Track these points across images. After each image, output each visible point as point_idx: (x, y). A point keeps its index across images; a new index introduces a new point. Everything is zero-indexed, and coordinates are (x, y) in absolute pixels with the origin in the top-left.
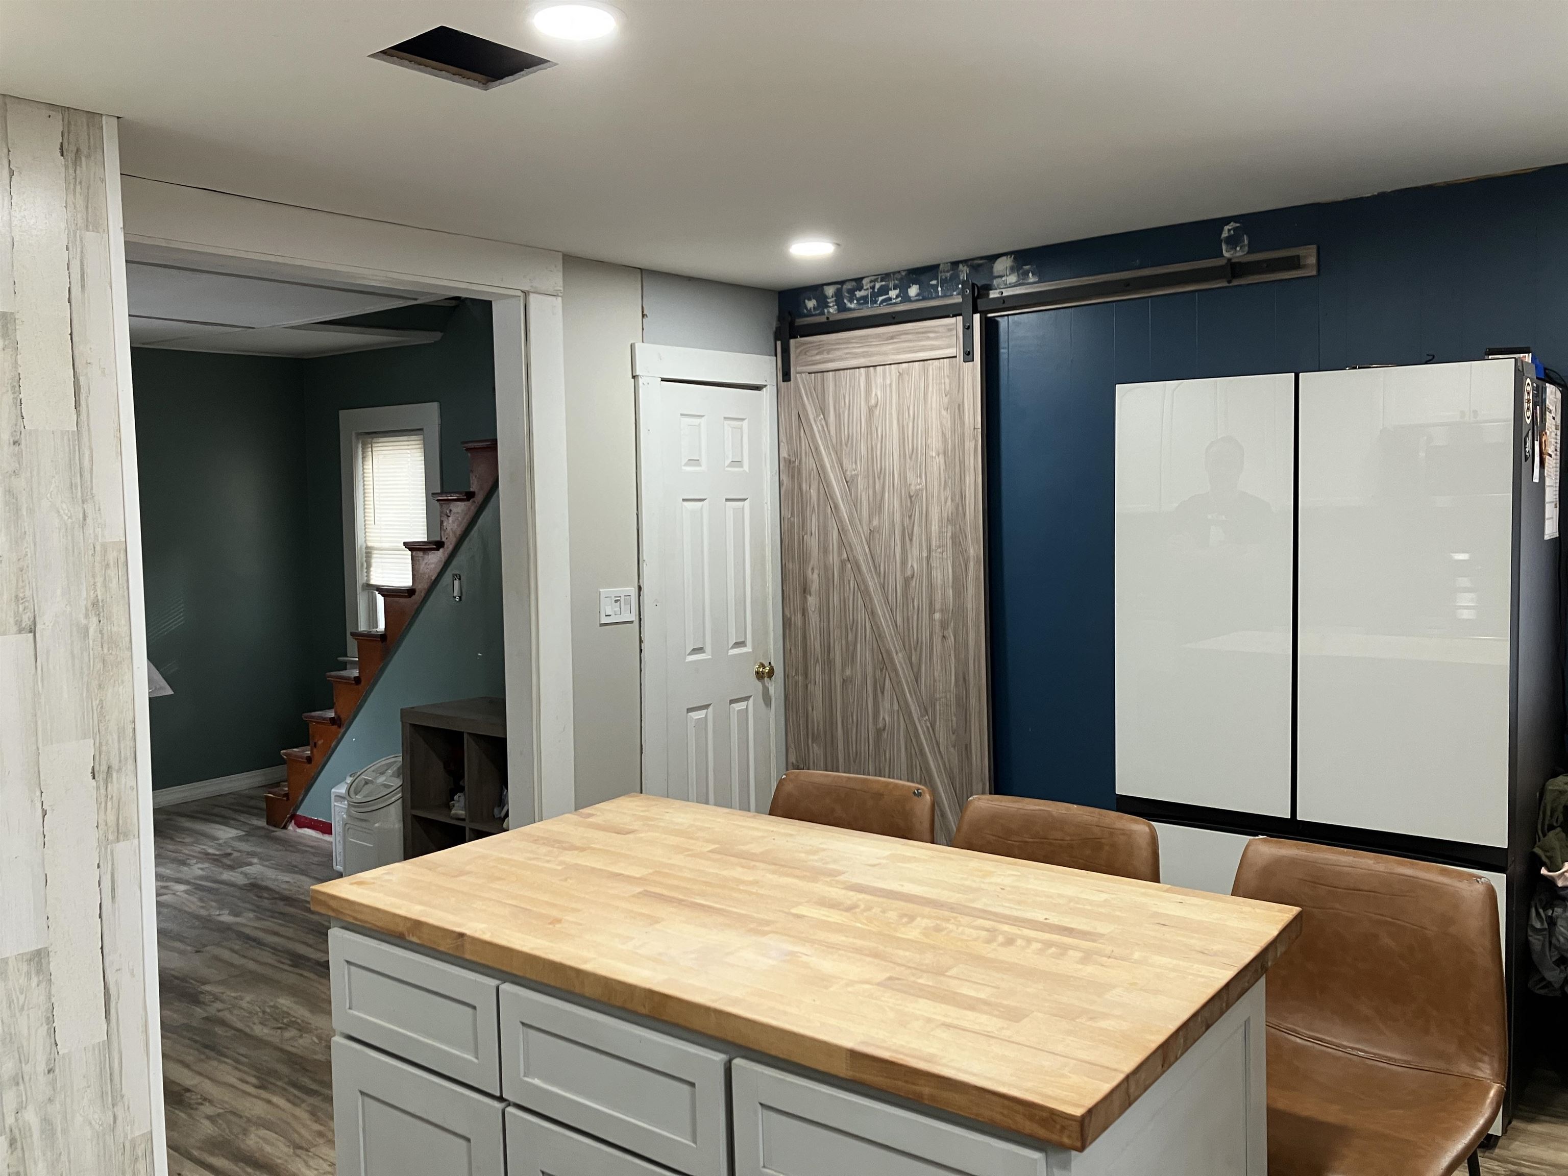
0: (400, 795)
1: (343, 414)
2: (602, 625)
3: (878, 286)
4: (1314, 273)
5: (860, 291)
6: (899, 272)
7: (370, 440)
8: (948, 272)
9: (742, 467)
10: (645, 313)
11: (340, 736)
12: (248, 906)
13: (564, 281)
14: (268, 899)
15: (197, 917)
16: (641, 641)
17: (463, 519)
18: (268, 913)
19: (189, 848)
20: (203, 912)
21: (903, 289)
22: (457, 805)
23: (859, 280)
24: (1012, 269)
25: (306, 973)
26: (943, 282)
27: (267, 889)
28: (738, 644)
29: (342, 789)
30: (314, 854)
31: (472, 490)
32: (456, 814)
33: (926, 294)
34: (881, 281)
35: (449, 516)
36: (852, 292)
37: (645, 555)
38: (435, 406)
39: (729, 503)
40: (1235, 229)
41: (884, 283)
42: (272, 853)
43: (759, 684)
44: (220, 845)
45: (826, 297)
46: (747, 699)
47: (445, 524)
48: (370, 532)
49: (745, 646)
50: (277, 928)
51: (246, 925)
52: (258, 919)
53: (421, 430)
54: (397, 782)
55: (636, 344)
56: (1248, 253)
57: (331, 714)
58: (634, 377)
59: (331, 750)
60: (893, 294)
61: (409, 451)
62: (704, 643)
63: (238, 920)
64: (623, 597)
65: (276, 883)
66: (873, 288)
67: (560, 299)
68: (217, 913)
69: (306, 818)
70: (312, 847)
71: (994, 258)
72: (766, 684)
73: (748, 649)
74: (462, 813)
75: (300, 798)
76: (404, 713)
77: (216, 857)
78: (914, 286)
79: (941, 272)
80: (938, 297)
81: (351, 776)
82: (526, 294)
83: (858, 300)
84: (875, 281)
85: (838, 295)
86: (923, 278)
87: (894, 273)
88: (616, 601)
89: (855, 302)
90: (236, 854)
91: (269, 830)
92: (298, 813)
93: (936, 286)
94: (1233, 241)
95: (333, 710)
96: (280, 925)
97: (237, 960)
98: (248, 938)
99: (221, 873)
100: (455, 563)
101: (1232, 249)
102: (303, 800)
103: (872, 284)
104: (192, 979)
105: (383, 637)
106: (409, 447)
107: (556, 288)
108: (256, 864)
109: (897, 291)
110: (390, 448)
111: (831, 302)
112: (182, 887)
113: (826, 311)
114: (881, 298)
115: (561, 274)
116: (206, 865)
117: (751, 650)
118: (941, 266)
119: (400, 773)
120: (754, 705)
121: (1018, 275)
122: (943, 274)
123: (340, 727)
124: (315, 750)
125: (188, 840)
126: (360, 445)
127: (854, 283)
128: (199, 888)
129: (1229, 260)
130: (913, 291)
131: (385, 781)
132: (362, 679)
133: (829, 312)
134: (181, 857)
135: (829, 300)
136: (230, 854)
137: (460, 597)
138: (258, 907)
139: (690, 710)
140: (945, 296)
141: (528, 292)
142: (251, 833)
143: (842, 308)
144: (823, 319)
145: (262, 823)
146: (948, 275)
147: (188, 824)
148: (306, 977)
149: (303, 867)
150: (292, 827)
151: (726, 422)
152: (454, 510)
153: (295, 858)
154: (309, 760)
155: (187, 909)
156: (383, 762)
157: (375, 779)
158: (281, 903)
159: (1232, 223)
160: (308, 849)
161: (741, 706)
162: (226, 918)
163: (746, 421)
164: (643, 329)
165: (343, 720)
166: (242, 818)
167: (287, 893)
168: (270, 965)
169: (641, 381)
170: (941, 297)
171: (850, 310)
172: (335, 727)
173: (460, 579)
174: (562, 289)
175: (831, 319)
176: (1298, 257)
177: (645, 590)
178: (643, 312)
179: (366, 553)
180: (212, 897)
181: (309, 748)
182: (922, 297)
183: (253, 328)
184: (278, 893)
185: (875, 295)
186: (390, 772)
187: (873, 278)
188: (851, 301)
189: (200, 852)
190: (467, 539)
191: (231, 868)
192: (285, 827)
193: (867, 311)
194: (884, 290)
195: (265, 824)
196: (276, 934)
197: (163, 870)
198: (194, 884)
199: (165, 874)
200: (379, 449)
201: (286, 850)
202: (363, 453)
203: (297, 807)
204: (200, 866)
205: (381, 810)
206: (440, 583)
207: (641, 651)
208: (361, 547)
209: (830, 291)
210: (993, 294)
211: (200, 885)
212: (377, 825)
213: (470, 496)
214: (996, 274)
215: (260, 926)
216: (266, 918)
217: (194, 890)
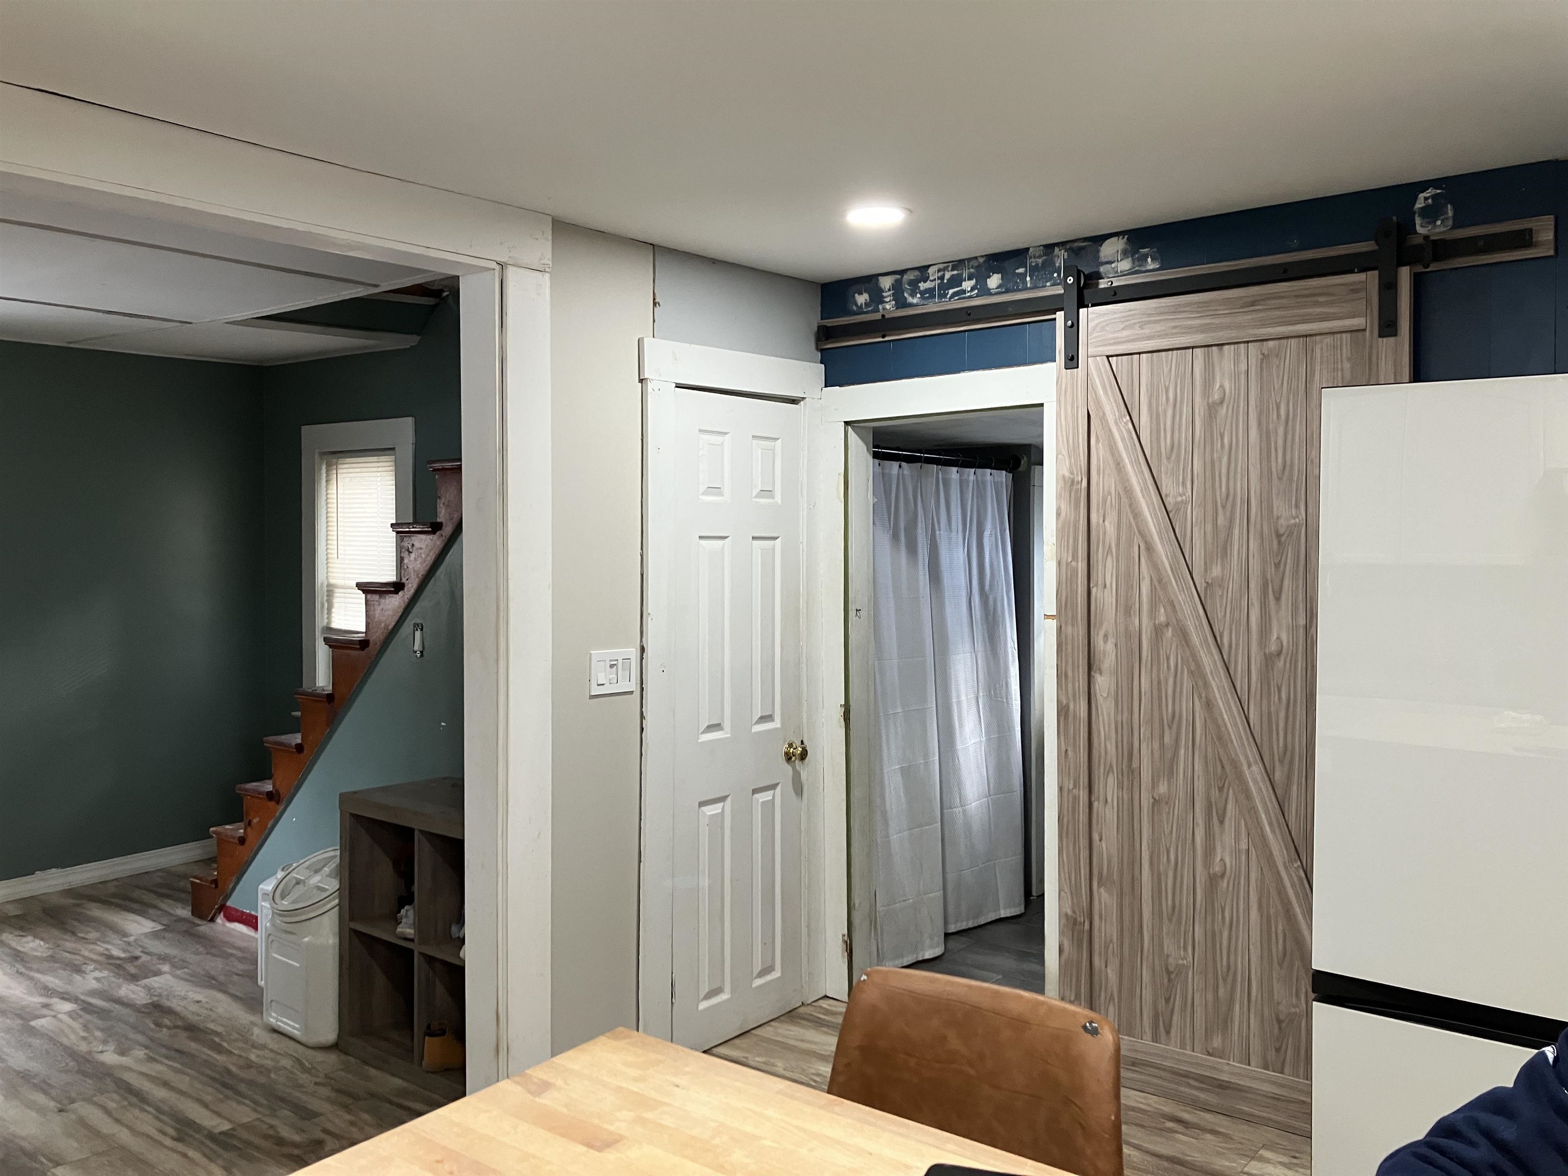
0: (337, 901)
1: (305, 429)
2: (593, 697)
3: (948, 275)
4: (1552, 253)
5: (925, 282)
6: (976, 258)
7: (335, 460)
8: (1039, 257)
9: (773, 497)
10: (657, 300)
11: (278, 814)
12: (140, 1038)
13: (553, 250)
14: (169, 1028)
15: (72, 1053)
16: (642, 717)
17: (428, 555)
18: (164, 1051)
19: (91, 946)
20: (83, 1047)
21: (981, 278)
22: (404, 920)
23: (923, 270)
24: (1125, 253)
25: (191, 1153)
26: (1034, 270)
27: (170, 1012)
28: (765, 719)
29: (268, 886)
30: (240, 960)
31: (439, 520)
32: (402, 933)
33: (1010, 285)
34: (952, 270)
35: (410, 552)
36: (914, 284)
37: (650, 607)
38: (410, 421)
39: (756, 542)
40: (1434, 197)
41: (955, 272)
42: (190, 957)
43: (788, 768)
44: (129, 944)
45: (882, 291)
46: (773, 787)
47: (406, 561)
48: (333, 568)
49: (773, 720)
50: (170, 1076)
51: (129, 1069)
52: (151, 1059)
53: (393, 449)
54: (333, 885)
55: (645, 339)
56: (1454, 227)
57: (268, 787)
58: (641, 381)
59: (267, 832)
60: (967, 285)
61: (379, 474)
62: (723, 719)
63: (124, 1060)
64: (620, 661)
65: (183, 1003)
66: (942, 278)
67: (547, 276)
68: (100, 1049)
69: (237, 911)
70: (239, 949)
71: (1100, 239)
72: (797, 767)
73: (776, 724)
74: (410, 932)
75: (231, 886)
76: (345, 799)
77: (119, 962)
78: (995, 275)
79: (1031, 258)
80: (1026, 289)
81: (283, 870)
82: (502, 266)
83: (922, 293)
84: (945, 269)
85: (897, 288)
86: (1007, 264)
87: (969, 260)
88: (612, 666)
89: (918, 295)
90: (145, 958)
91: (194, 923)
92: (228, 904)
93: (1024, 275)
94: (1429, 214)
95: (271, 782)
96: (177, 1071)
97: (107, 1126)
98: (128, 1090)
99: (120, 987)
100: (416, 609)
101: (1429, 223)
102: (234, 888)
103: (940, 274)
104: (44, 1156)
105: (330, 698)
106: (379, 469)
107: (542, 262)
108: (165, 973)
109: (973, 282)
110: (358, 470)
111: (888, 296)
112: (68, 1007)
113: (880, 307)
114: (951, 291)
115: (550, 243)
116: (105, 973)
117: (779, 726)
118: (1031, 250)
119: (340, 872)
120: (782, 795)
121: (1133, 260)
122: (1033, 260)
123: (278, 802)
124: (249, 829)
125: (93, 935)
126: (324, 467)
127: (917, 273)
128: (87, 1008)
129: (1426, 237)
130: (994, 281)
131: (320, 882)
132: (306, 747)
133: (884, 309)
134: (78, 960)
135: (885, 294)
136: (137, 958)
137: (421, 652)
138: (152, 1039)
139: (702, 804)
140: (1035, 287)
141: (506, 264)
142: (172, 927)
143: (901, 303)
144: (878, 316)
145: (184, 912)
146: (1040, 261)
147: (96, 911)
148: (191, 1160)
149: (222, 978)
150: (220, 920)
151: (755, 442)
152: (417, 545)
153: (216, 965)
154: (242, 841)
155: (64, 1040)
156: (321, 855)
157: (307, 879)
158: (183, 1035)
159: (1430, 190)
160: (234, 952)
161: (766, 796)
162: (110, 1057)
163: (780, 440)
164: (654, 321)
165: (281, 795)
166: (165, 905)
167: (194, 1019)
168: (148, 1136)
169: (650, 386)
170: (1031, 288)
171: (911, 305)
172: (272, 804)
173: (422, 630)
174: (550, 263)
175: (887, 316)
176: (1531, 230)
177: (649, 652)
178: (654, 299)
179: (327, 591)
180: (100, 1023)
181: (242, 824)
182: (1005, 288)
183: (191, 323)
184: (182, 1018)
185: (944, 287)
186: (327, 870)
187: (941, 266)
188: (913, 295)
189: (102, 954)
190: (432, 581)
191: (134, 978)
192: (212, 920)
193: (933, 306)
194: (956, 281)
195: (190, 913)
196: (166, 1084)
197: (51, 979)
198: (84, 1001)
199: (51, 985)
200: (344, 471)
201: (208, 953)
202: (327, 476)
203: (228, 897)
204: (97, 974)
205: (314, 920)
206: (398, 635)
207: (642, 729)
208: (322, 584)
209: (886, 283)
210: (1103, 284)
211: (90, 1004)
212: (306, 939)
213: (436, 527)
214: (1103, 259)
215: (149, 1072)
216: (157, 1057)
217: (81, 1013)
